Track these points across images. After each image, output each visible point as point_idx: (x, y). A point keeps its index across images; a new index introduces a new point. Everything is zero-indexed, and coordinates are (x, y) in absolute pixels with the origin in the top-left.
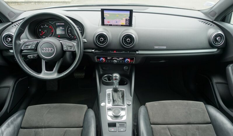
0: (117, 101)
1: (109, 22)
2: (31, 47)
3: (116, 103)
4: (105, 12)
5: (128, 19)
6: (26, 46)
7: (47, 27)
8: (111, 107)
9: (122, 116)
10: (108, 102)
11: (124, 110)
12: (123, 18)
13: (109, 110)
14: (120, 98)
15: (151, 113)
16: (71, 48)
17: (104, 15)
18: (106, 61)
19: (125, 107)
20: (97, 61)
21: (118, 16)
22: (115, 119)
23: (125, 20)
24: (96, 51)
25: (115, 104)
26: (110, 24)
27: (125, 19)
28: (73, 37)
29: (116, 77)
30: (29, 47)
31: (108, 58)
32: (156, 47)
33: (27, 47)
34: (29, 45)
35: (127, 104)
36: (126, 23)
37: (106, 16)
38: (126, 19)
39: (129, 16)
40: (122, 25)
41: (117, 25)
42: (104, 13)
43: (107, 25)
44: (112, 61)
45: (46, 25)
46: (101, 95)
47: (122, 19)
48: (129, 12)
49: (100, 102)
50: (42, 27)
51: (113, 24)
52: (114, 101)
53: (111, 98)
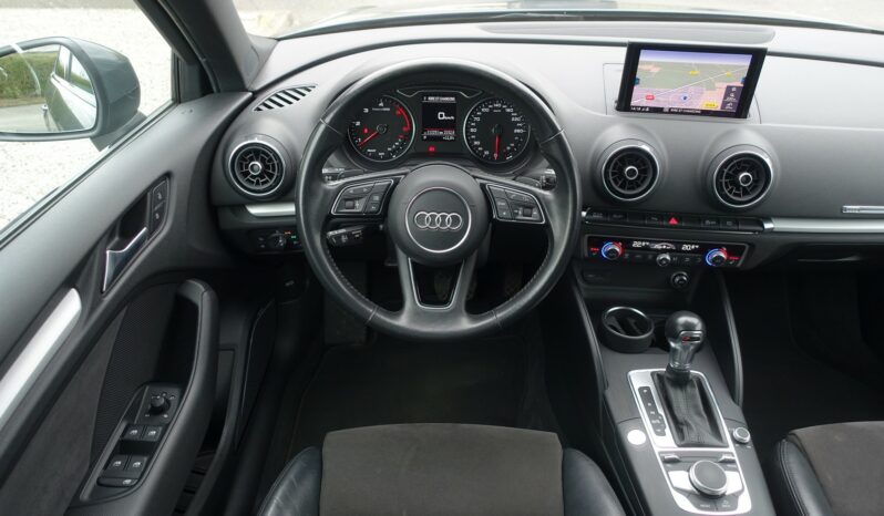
0: (693, 426)
1: (650, 98)
2: (365, 207)
3: (691, 436)
4: (645, 58)
5: (737, 87)
6: (347, 200)
7: (388, 109)
8: (676, 453)
9: (735, 496)
10: (655, 427)
11: (729, 465)
12: (717, 85)
13: (668, 465)
14: (699, 414)
15: (830, 478)
16: (528, 211)
17: (639, 67)
18: (627, 255)
19: (732, 454)
20: (586, 255)
21: (697, 72)
22: (707, 506)
23: (724, 91)
24: (595, 216)
25: (687, 439)
26: (653, 104)
27: (725, 85)
28: (487, 153)
29: (689, 327)
30: (359, 206)
31: (636, 244)
32: (851, 208)
33: (349, 203)
34: (359, 199)
35: (735, 441)
36: (724, 104)
37: (648, 72)
38: (729, 89)
39: (745, 75)
40: (705, 113)
41: (683, 112)
42: (642, 58)
43: (641, 110)
44: (650, 257)
45: (381, 104)
46: (613, 397)
47: (713, 88)
48: (750, 56)
49: (621, 427)
50: (366, 110)
51: (666, 107)
52: (679, 427)
53: (661, 411)
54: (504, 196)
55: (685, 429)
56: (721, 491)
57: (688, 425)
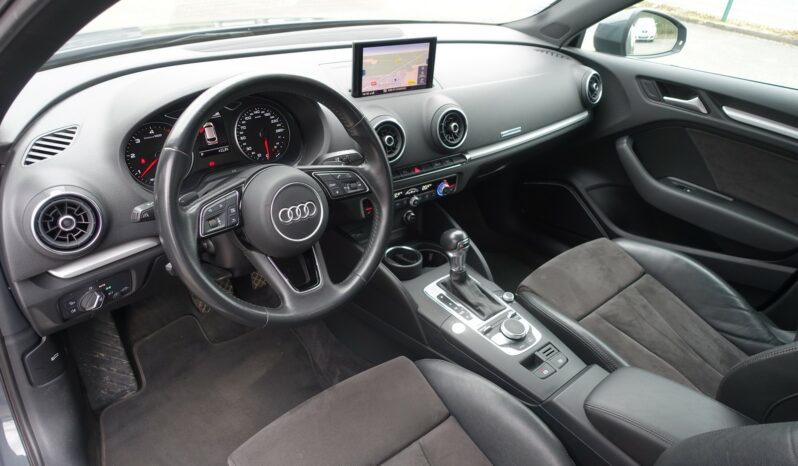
0: (482, 304)
1: (374, 84)
2: (227, 221)
3: (487, 311)
4: (367, 53)
5: (425, 67)
6: (209, 220)
7: (160, 135)
8: (487, 325)
9: (530, 332)
10: (464, 315)
12: (414, 67)
13: (488, 335)
14: (480, 296)
16: (353, 185)
17: (364, 61)
19: (511, 310)
21: (400, 60)
22: (522, 346)
23: (417, 70)
25: (486, 313)
26: (376, 88)
27: (418, 66)
28: (259, 155)
30: (221, 223)
31: (396, 196)
32: (505, 133)
33: (212, 222)
34: (218, 216)
35: (508, 302)
36: (419, 80)
37: (370, 64)
38: (420, 68)
39: (427, 58)
40: (409, 88)
41: (395, 91)
42: (365, 55)
43: (369, 94)
44: (406, 202)
45: (152, 132)
47: (410, 70)
48: (428, 44)
49: (445, 327)
50: (138, 141)
51: (384, 88)
52: (476, 308)
53: (459, 305)
54: (331, 179)
55: (481, 308)
56: (523, 334)
57: (480, 305)
